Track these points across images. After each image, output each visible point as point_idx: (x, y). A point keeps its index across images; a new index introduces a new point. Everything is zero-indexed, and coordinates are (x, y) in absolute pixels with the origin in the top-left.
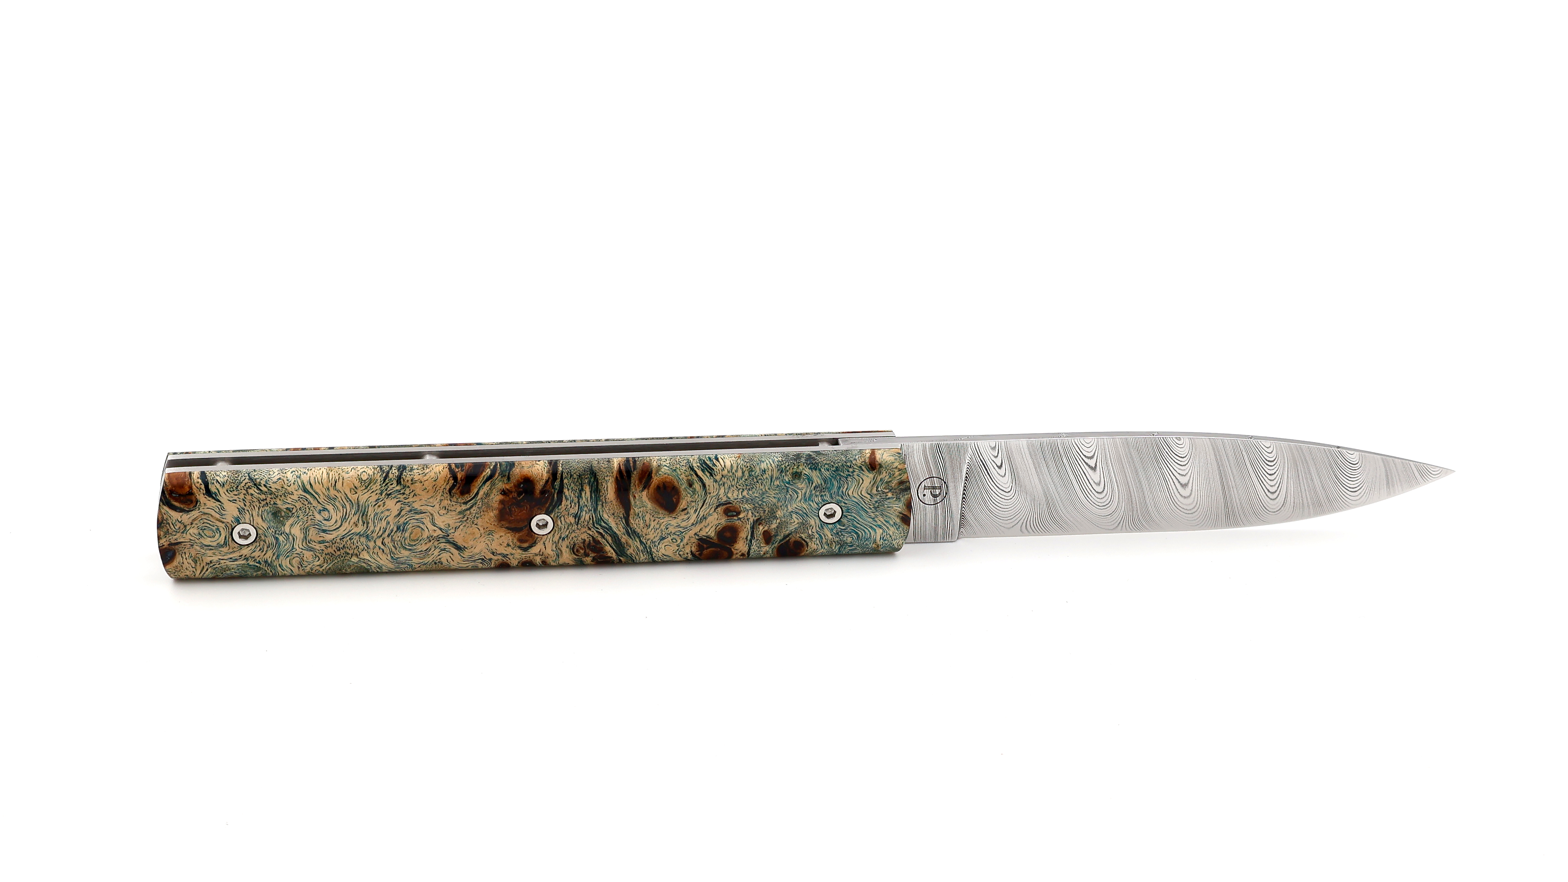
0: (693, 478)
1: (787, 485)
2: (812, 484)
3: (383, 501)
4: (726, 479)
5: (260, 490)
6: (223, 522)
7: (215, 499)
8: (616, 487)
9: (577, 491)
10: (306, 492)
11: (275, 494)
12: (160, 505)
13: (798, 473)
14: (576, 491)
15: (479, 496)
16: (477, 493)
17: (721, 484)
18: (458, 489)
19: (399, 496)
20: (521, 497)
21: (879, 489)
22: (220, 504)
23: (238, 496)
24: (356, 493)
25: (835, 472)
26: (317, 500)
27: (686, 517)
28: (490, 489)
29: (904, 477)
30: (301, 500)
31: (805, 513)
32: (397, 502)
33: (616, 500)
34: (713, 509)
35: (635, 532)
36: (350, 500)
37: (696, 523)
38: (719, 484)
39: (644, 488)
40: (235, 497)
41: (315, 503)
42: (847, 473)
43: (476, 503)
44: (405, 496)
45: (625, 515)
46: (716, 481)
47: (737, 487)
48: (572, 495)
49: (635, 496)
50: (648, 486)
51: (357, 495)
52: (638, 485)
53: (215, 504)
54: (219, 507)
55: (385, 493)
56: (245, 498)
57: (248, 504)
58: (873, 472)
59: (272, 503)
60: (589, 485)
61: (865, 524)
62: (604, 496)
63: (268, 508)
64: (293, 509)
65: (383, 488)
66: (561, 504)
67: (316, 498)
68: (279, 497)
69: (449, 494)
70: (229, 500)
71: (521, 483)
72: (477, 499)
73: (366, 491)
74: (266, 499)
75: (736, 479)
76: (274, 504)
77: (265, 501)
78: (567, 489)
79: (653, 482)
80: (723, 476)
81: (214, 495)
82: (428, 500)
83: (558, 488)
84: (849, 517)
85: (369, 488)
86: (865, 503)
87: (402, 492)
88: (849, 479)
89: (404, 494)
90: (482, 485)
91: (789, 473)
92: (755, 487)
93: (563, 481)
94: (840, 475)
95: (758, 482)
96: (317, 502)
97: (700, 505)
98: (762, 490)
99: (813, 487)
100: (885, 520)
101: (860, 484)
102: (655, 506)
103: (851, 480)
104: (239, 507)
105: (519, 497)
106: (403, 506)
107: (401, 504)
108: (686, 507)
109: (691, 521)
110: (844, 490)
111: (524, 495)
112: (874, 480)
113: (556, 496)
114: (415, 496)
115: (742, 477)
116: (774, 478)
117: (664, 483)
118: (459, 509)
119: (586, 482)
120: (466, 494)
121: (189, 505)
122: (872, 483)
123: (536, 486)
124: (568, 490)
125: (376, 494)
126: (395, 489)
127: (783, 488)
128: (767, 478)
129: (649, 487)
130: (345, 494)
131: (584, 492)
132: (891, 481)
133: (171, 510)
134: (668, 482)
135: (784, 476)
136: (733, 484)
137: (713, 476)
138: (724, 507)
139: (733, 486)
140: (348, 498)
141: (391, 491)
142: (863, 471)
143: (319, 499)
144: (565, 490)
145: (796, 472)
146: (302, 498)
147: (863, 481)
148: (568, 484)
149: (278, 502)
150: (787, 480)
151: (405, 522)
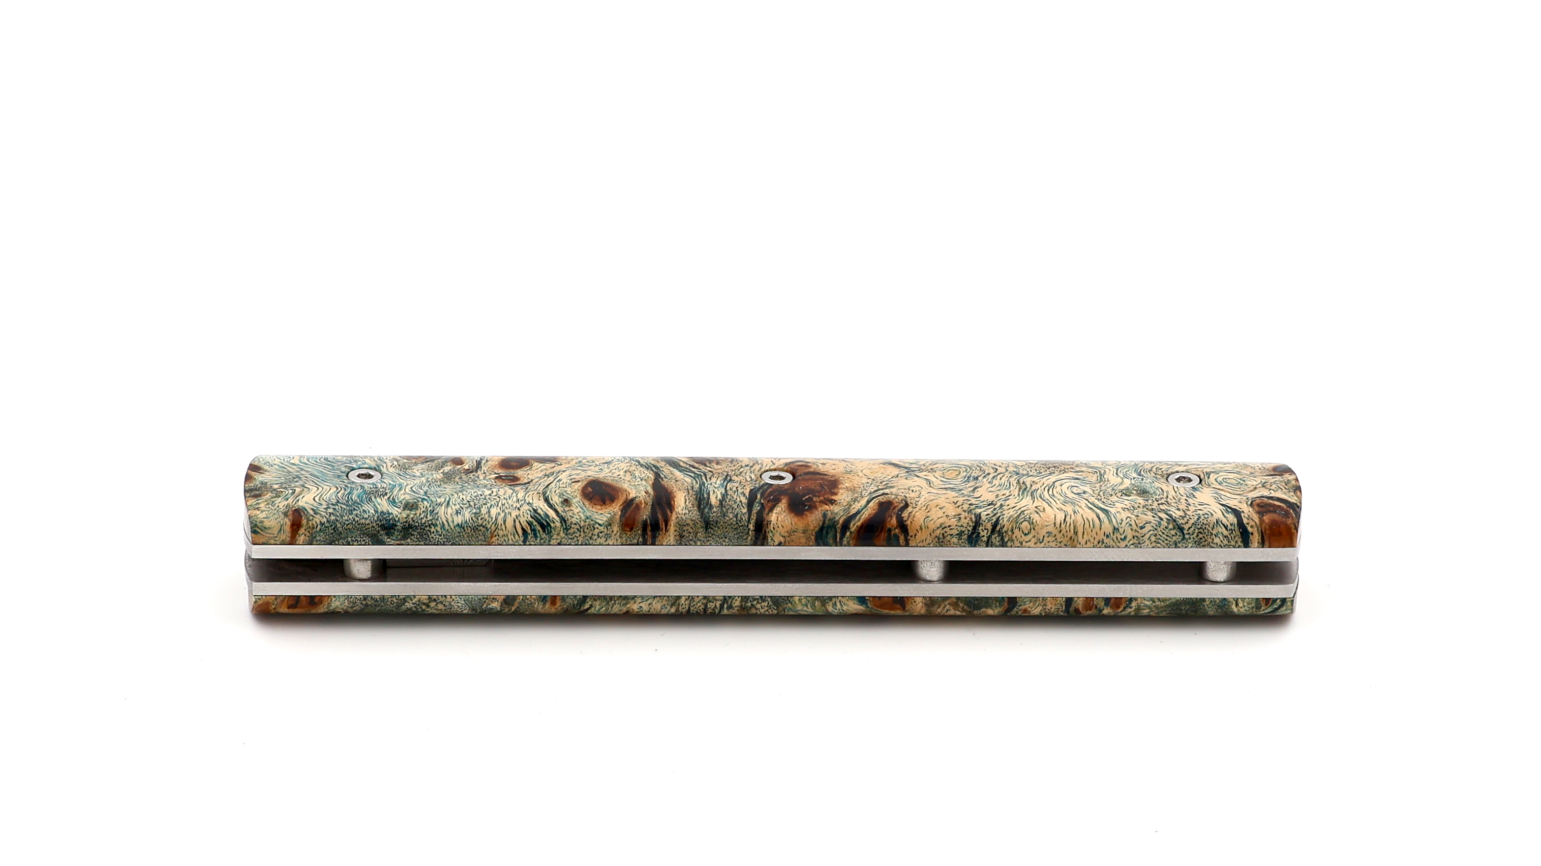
0: (562, 509)
1: (426, 498)
2: (389, 498)
3: (999, 498)
4: (514, 506)
5: (1167, 514)
6: (1214, 488)
7: (1228, 507)
8: (672, 502)
9: (728, 500)
10: (1105, 510)
11: (1147, 509)
12: (1301, 503)
13: (408, 509)
14: (730, 499)
15: (866, 499)
16: (868, 502)
17: (521, 501)
18: (895, 507)
19: (977, 503)
20: (807, 497)
21: (291, 491)
22: (1221, 503)
23: (1197, 508)
24: (1036, 507)
25: (354, 509)
26: (1089, 502)
27: (572, 477)
28: (851, 505)
29: (252, 501)
30: (1112, 503)
31: (402, 476)
32: (979, 497)
33: (674, 491)
34: (534, 481)
35: (648, 469)
36: (1044, 500)
37: (559, 472)
38: (525, 501)
39: (633, 500)
40: (1200, 507)
41: (1092, 499)
42: (337, 507)
43: (870, 493)
44: (970, 502)
45: (660, 480)
46: (529, 504)
47: (499, 497)
48: (735, 497)
49: (646, 493)
50: (627, 502)
51: (1035, 505)
52: (641, 504)
53: (1227, 502)
54: (1220, 499)
55: (996, 507)
56: (1187, 507)
57: (1183, 501)
58: (297, 507)
59: (1150, 501)
60: (711, 505)
61: (313, 466)
62: (690, 495)
63: (1155, 497)
64: (1121, 496)
65: (1000, 511)
66: (751, 490)
67: (1091, 503)
68: (1141, 506)
69: (909, 503)
70: (1208, 505)
71: (807, 510)
72: (868, 497)
73: (1023, 509)
74: (1159, 504)
75: (500, 504)
76: (1147, 500)
77: (1160, 502)
78: (743, 502)
79: (619, 505)
80: (519, 509)
81: (1230, 510)
82: (936, 498)
83: (755, 503)
84: (339, 472)
85: (1019, 512)
86: (313, 481)
87: (974, 506)
88: (334, 501)
89: (970, 504)
90: (862, 510)
91: (423, 510)
92: (473, 497)
93: (748, 510)
94: (347, 506)
95: (468, 502)
96: (1089, 500)
97: (553, 485)
98: (463, 495)
99: (388, 496)
100: (286, 469)
101: (320, 494)
102: (618, 486)
103: (332, 500)
104: (1194, 499)
105: (809, 497)
106: (972, 494)
107: (973, 496)
108: (573, 484)
109: (567, 473)
110: (343, 491)
111: (804, 499)
112: (297, 499)
113: (759, 496)
114: (955, 501)
115: (491, 507)
116: (444, 505)
117: (604, 503)
118: (894, 490)
119: (715, 509)
120: (884, 502)
121: (1262, 503)
122: (301, 496)
123: (786, 507)
124: (741, 501)
125: (1008, 505)
126: (984, 509)
127: (433, 496)
128: (455, 505)
129: (625, 501)
130: (1051, 506)
131: (718, 499)
132: (272, 498)
133: (1285, 499)
134: (599, 505)
135: (430, 506)
136: (504, 501)
137: (534, 509)
138: (518, 483)
139: (505, 498)
140: (1047, 502)
141: (988, 507)
142: (313, 509)
143: (1087, 502)
144: (744, 500)
145: (411, 510)
146: (1110, 504)
147: (314, 499)
148: (742, 507)
149: (1142, 502)
150: (425, 502)
151: (966, 483)
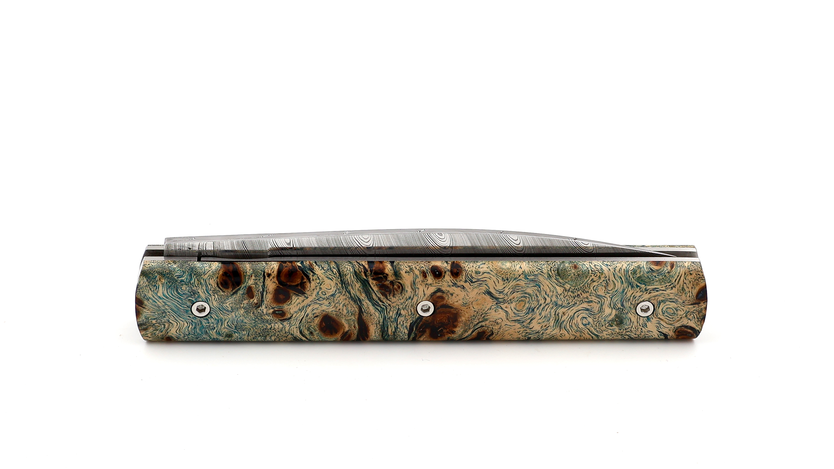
0: (309, 337)
1: (236, 331)
2: (216, 331)
3: (542, 329)
4: (284, 336)
5: (629, 337)
6: (659, 318)
7: (662, 333)
8: (368, 334)
9: (398, 332)
10: (597, 335)
11: (619, 334)
12: (701, 330)
13: (227, 337)
14: (399, 331)
15: (471, 330)
16: (472, 332)
17: (287, 333)
18: (486, 335)
19: (530, 332)
20: (440, 329)
21: (163, 326)
22: (659, 330)
23: (645, 334)
24: (561, 334)
25: (199, 337)
26: (589, 331)
27: (314, 312)
28: (463, 334)
29: (143, 332)
30: (601, 331)
31: (221, 311)
32: (532, 328)
33: (369, 325)
34: (294, 316)
35: (355, 302)
36: (566, 330)
37: (307, 307)
38: (290, 333)
39: (347, 332)
40: (647, 333)
41: (592, 329)
42: (189, 336)
43: (474, 326)
44: (526, 332)
45: (362, 314)
46: (292, 334)
47: (275, 331)
48: (402, 329)
49: (354, 327)
50: (344, 333)
51: (561, 333)
52: (351, 334)
53: (662, 330)
54: (659, 328)
55: (540, 334)
56: (641, 333)
57: (640, 330)
58: (168, 336)
59: (622, 330)
60: (389, 335)
61: (172, 300)
62: (378, 328)
63: (625, 327)
64: (608, 326)
65: (541, 336)
66: (411, 324)
67: (590, 332)
68: (616, 333)
69: (494, 332)
70: (652, 332)
71: (439, 337)
72: (473, 329)
73: (554, 335)
74: (626, 332)
75: (276, 335)
76: (620, 330)
77: (627, 331)
78: (406, 333)
79: (340, 335)
80: (286, 337)
82: (509, 329)
83: (412, 333)
84: (186, 306)
85: (551, 336)
86: (173, 317)
87: (528, 334)
89: (526, 333)
90: (469, 336)
91: (235, 337)
92: (262, 331)
93: (408, 337)
94: (194, 335)
95: (259, 333)
96: (590, 329)
97: (304, 320)
98: (256, 329)
99: (216, 329)
100: (156, 302)
101: (178, 330)
102: (338, 320)
103: (186, 333)
104: (646, 328)
105: (441, 329)
106: (528, 326)
107: (529, 327)
108: (315, 319)
109: (310, 308)
110: (191, 326)
111: (438, 331)
112: (167, 331)
113: (414, 329)
114: (519, 331)
115: (271, 336)
116: (246, 335)
117: (332, 334)
118: (487, 322)
119: (390, 337)
120: (481, 332)
121: (681, 330)
122: (169, 330)
123: (428, 335)
124: (405, 333)
125: (546, 333)
126: (533, 335)
127: (240, 330)
128: (252, 335)
129: (343, 333)
130: (569, 334)
131: (393, 331)
132: (154, 331)
133: (694, 327)
134: (328, 335)
135: (239, 336)
136: (278, 333)
137: (294, 337)
138: (285, 318)
139: (278, 331)
140: (567, 331)
141: (535, 334)
142: (176, 337)
143: (588, 331)
144: (406, 332)
145: (229, 338)
147: (176, 332)
148: (405, 336)
149: (618, 331)
150: (236, 334)
151: (527, 315)
